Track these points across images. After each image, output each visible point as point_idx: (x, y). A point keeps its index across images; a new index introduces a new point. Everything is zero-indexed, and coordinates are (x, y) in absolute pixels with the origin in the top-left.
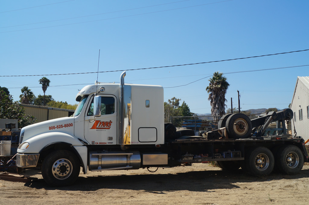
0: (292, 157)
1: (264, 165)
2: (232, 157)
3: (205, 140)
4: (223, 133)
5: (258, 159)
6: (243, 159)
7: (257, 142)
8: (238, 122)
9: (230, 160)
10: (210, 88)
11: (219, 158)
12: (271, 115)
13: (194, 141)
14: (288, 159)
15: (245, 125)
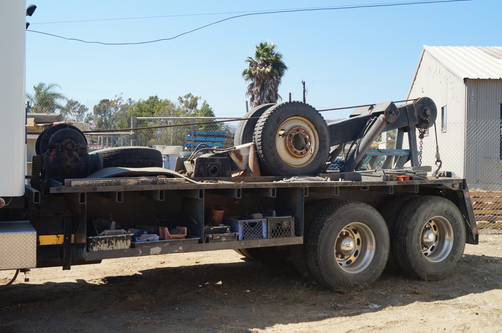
0: (435, 230)
1: (360, 255)
2: (264, 235)
3: (175, 183)
4: (244, 159)
5: (343, 237)
6: (300, 240)
7: (343, 188)
8: (291, 129)
9: (259, 246)
10: (250, 72)
11: (224, 239)
12: (382, 113)
13: (138, 184)
14: (425, 236)
15: (310, 136)
